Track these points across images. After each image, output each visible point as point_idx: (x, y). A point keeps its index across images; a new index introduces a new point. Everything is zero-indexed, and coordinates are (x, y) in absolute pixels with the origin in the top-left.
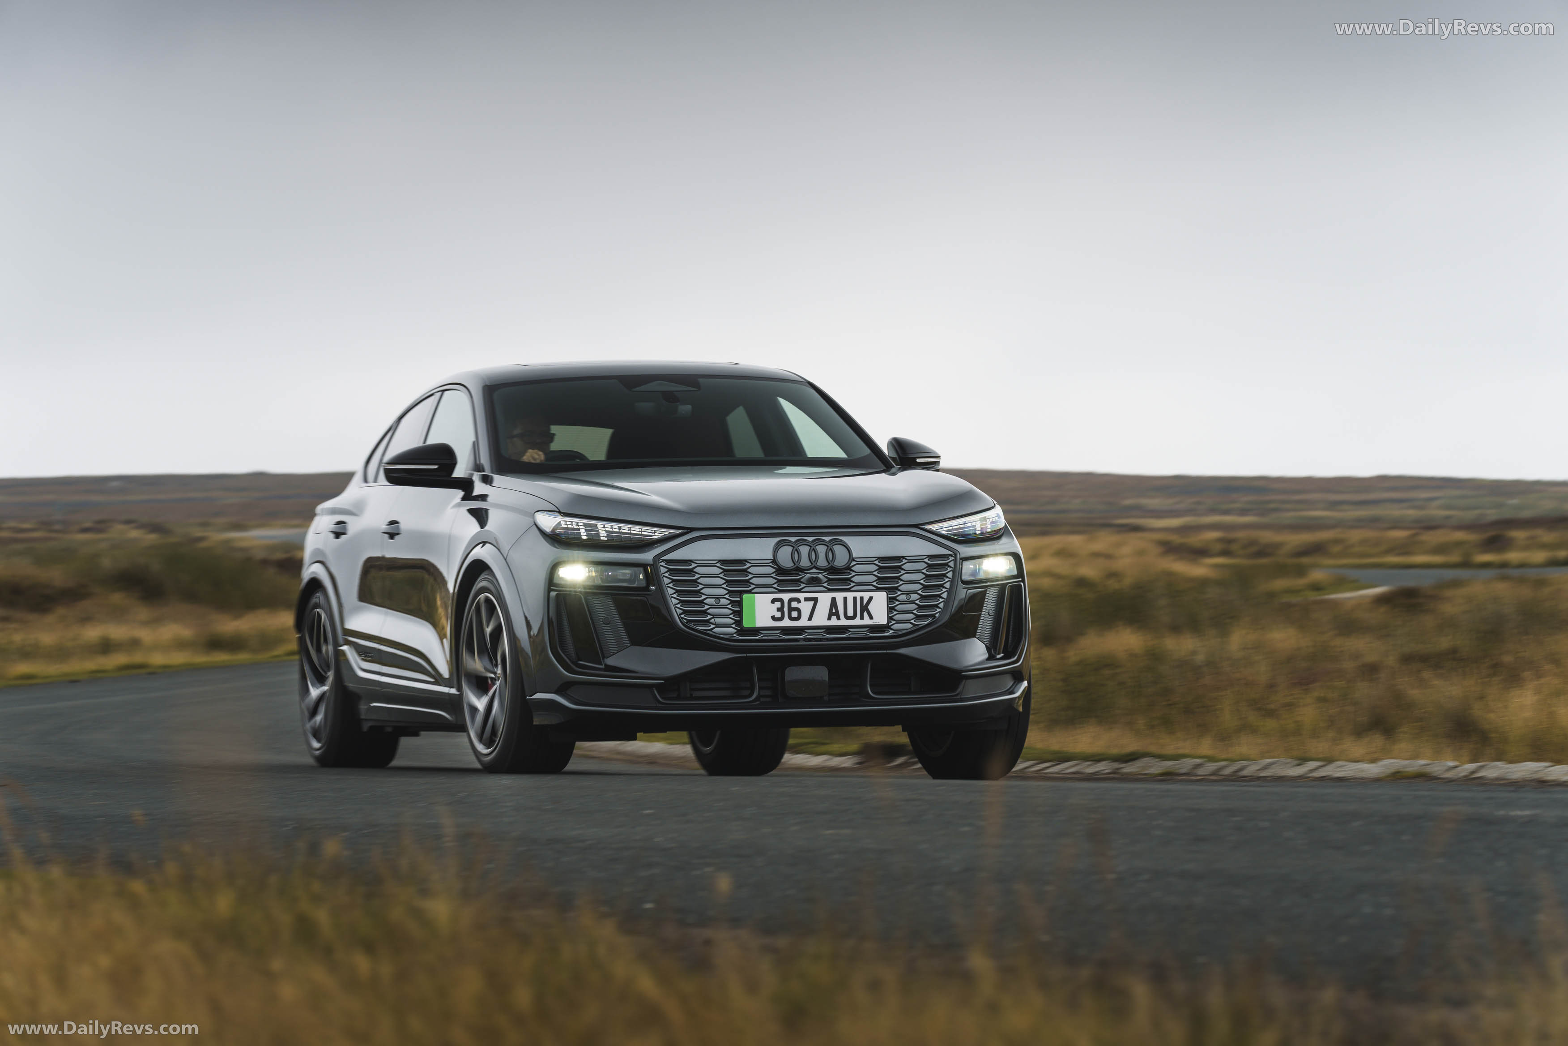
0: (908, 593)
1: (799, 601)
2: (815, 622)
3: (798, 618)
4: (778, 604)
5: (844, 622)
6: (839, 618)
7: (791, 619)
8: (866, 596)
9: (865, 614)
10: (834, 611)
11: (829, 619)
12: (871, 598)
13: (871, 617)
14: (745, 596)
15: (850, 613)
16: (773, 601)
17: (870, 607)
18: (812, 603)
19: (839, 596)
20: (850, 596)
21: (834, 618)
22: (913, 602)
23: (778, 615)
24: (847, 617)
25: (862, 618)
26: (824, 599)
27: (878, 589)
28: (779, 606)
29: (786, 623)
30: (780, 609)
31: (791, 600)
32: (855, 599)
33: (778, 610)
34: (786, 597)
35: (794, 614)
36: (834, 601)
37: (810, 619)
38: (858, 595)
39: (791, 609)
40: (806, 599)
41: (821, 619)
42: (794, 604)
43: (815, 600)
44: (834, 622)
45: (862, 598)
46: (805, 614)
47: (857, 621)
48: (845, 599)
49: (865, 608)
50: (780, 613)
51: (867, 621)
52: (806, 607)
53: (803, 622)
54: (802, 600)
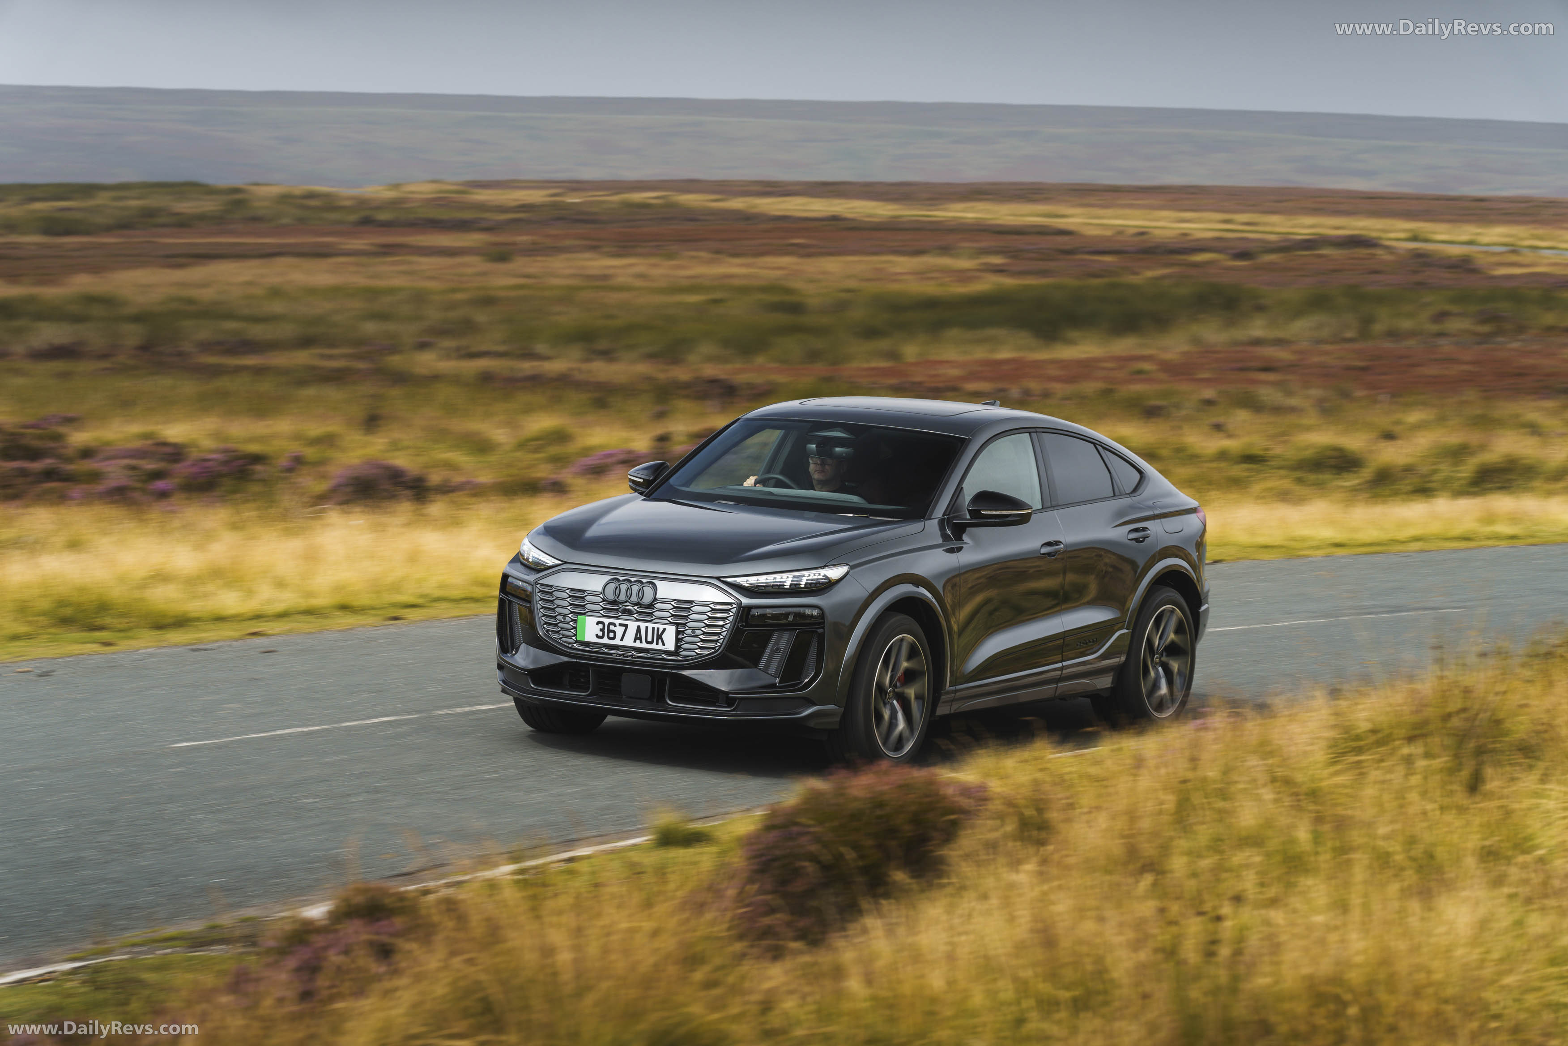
0: (694, 629)
1: (615, 625)
2: (625, 643)
3: (614, 638)
4: (601, 626)
5: (644, 645)
6: (641, 642)
7: (609, 638)
8: (662, 627)
9: (660, 641)
10: (638, 636)
11: (635, 641)
12: (664, 630)
13: (664, 644)
14: (580, 617)
15: (649, 639)
16: (598, 623)
17: (663, 636)
18: (625, 627)
19: (643, 625)
20: (650, 626)
21: (638, 641)
22: (697, 636)
23: (600, 634)
24: (647, 642)
25: (657, 644)
26: (633, 626)
27: (671, 623)
28: (602, 628)
29: (605, 640)
30: (602, 630)
31: (610, 624)
32: (653, 628)
33: (601, 630)
34: (607, 621)
35: (611, 635)
36: (639, 627)
37: (622, 640)
38: (656, 626)
39: (609, 631)
40: (621, 625)
41: (629, 641)
42: (612, 628)
43: (626, 626)
44: (638, 644)
45: (658, 629)
46: (619, 636)
47: (653, 646)
48: (647, 628)
49: (660, 637)
50: (602, 632)
51: (660, 647)
52: (619, 631)
53: (617, 642)
54: (617, 625)
